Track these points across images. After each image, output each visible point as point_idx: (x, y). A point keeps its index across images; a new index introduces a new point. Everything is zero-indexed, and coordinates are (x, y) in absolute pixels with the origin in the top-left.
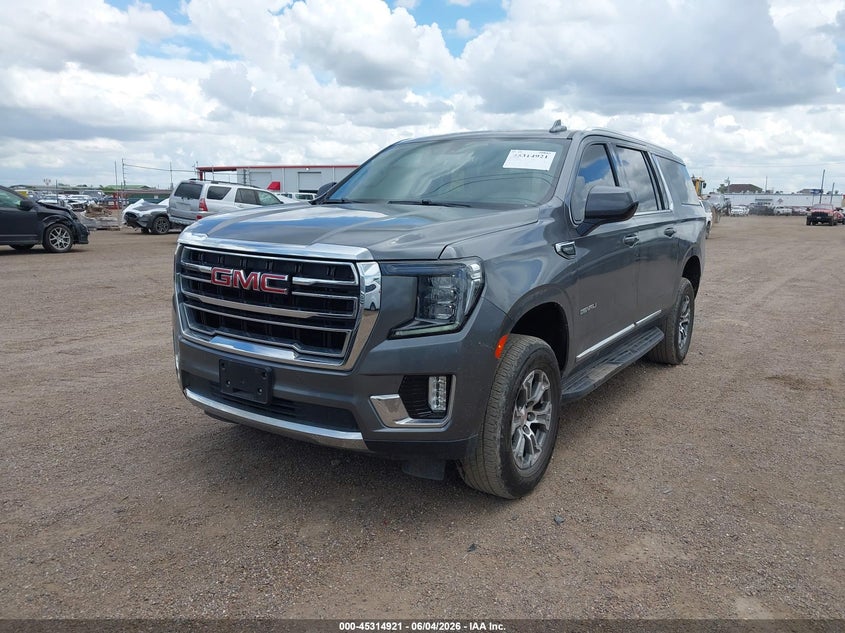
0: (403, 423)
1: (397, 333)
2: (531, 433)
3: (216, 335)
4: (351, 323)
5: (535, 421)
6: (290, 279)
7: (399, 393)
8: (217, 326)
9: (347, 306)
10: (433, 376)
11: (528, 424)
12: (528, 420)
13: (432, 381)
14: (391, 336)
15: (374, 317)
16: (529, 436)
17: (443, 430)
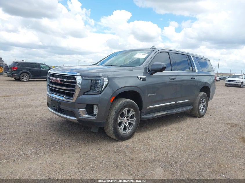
0: (85, 116)
1: (85, 94)
2: (128, 124)
3: (52, 93)
4: (74, 91)
5: (129, 122)
6: (64, 80)
7: (85, 108)
8: (53, 91)
9: (74, 86)
10: (95, 105)
11: (127, 122)
12: (127, 121)
13: (95, 107)
14: (84, 94)
15: (80, 89)
16: (126, 125)
17: (95, 118)
